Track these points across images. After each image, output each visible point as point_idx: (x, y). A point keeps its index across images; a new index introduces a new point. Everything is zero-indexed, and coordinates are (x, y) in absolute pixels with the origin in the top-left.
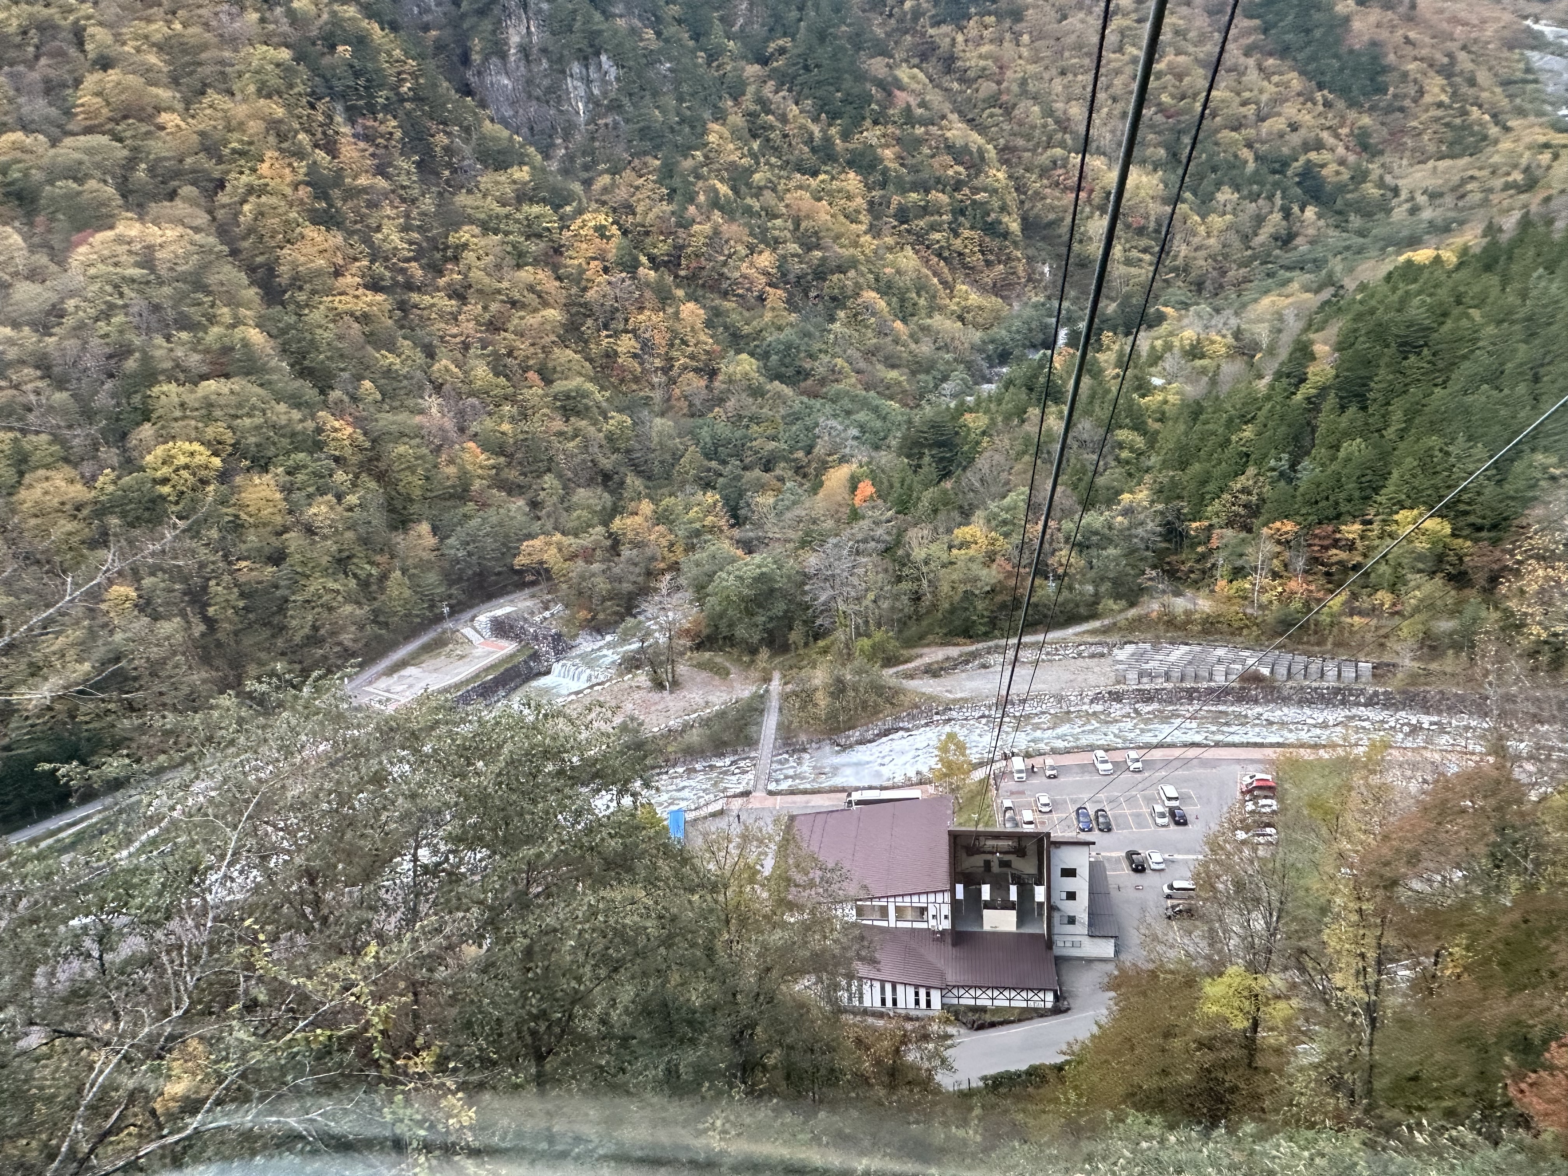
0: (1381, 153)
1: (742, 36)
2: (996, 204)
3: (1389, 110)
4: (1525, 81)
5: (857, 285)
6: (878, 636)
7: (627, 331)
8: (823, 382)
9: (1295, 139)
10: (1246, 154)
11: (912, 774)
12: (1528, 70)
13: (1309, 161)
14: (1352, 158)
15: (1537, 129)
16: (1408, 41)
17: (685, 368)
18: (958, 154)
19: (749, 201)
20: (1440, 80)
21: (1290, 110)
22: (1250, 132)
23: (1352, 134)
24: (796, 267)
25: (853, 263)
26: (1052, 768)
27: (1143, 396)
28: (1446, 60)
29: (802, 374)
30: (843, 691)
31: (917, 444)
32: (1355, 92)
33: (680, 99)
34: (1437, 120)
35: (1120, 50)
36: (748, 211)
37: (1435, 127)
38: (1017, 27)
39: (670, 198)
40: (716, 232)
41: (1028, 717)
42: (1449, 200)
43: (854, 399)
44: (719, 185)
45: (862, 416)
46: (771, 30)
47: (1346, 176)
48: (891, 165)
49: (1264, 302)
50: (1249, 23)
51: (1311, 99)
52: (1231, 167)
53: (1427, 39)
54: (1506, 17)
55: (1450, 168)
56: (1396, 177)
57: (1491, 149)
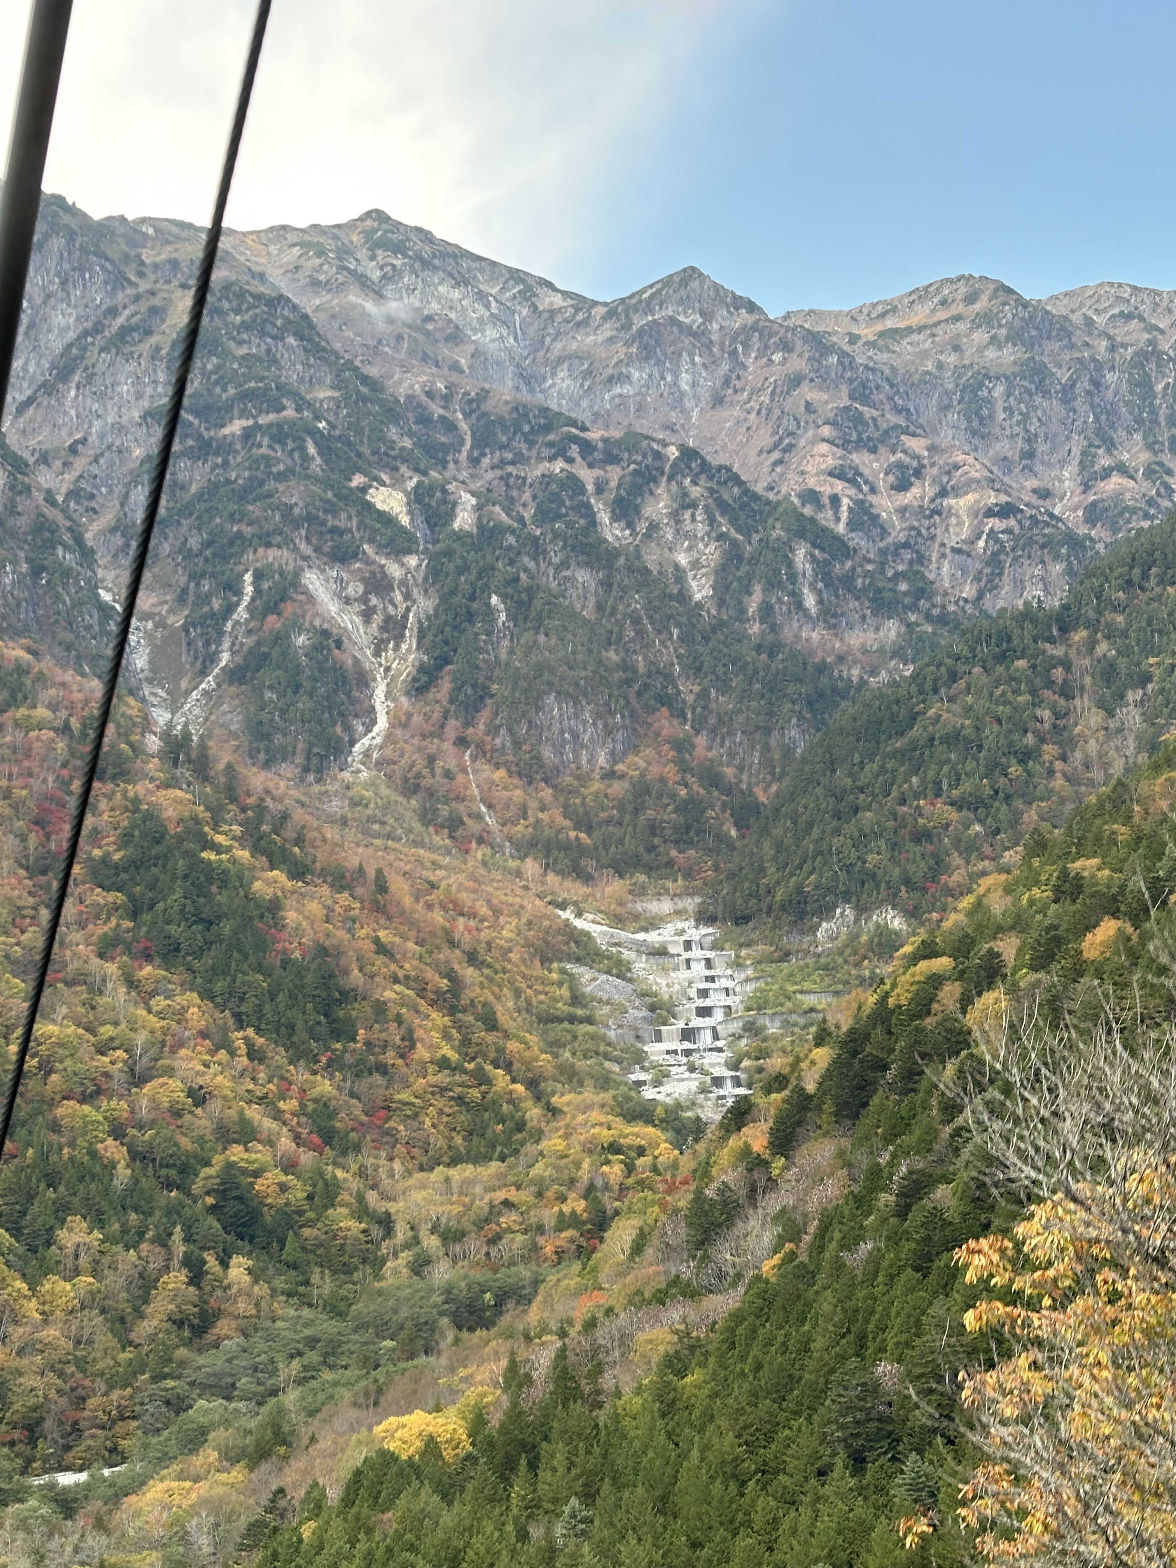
0: (357, 1148)
3: (361, 1070)
4: (572, 1019)
10: (112, 1149)
12: (577, 999)
13: (230, 1166)
14: (306, 1158)
15: (595, 1115)
16: (382, 949)
20: (439, 1018)
21: (189, 1063)
22: (120, 1106)
23: (302, 1111)
28: (444, 983)
32: (301, 1035)
34: (443, 1090)
37: (439, 1102)
42: (474, 1245)
47: (298, 1193)
49: (155, 1490)
50: (99, 897)
51: (225, 1044)
52: (84, 1175)
53: (411, 945)
54: (534, 905)
55: (470, 1182)
56: (385, 1197)
57: (530, 1148)
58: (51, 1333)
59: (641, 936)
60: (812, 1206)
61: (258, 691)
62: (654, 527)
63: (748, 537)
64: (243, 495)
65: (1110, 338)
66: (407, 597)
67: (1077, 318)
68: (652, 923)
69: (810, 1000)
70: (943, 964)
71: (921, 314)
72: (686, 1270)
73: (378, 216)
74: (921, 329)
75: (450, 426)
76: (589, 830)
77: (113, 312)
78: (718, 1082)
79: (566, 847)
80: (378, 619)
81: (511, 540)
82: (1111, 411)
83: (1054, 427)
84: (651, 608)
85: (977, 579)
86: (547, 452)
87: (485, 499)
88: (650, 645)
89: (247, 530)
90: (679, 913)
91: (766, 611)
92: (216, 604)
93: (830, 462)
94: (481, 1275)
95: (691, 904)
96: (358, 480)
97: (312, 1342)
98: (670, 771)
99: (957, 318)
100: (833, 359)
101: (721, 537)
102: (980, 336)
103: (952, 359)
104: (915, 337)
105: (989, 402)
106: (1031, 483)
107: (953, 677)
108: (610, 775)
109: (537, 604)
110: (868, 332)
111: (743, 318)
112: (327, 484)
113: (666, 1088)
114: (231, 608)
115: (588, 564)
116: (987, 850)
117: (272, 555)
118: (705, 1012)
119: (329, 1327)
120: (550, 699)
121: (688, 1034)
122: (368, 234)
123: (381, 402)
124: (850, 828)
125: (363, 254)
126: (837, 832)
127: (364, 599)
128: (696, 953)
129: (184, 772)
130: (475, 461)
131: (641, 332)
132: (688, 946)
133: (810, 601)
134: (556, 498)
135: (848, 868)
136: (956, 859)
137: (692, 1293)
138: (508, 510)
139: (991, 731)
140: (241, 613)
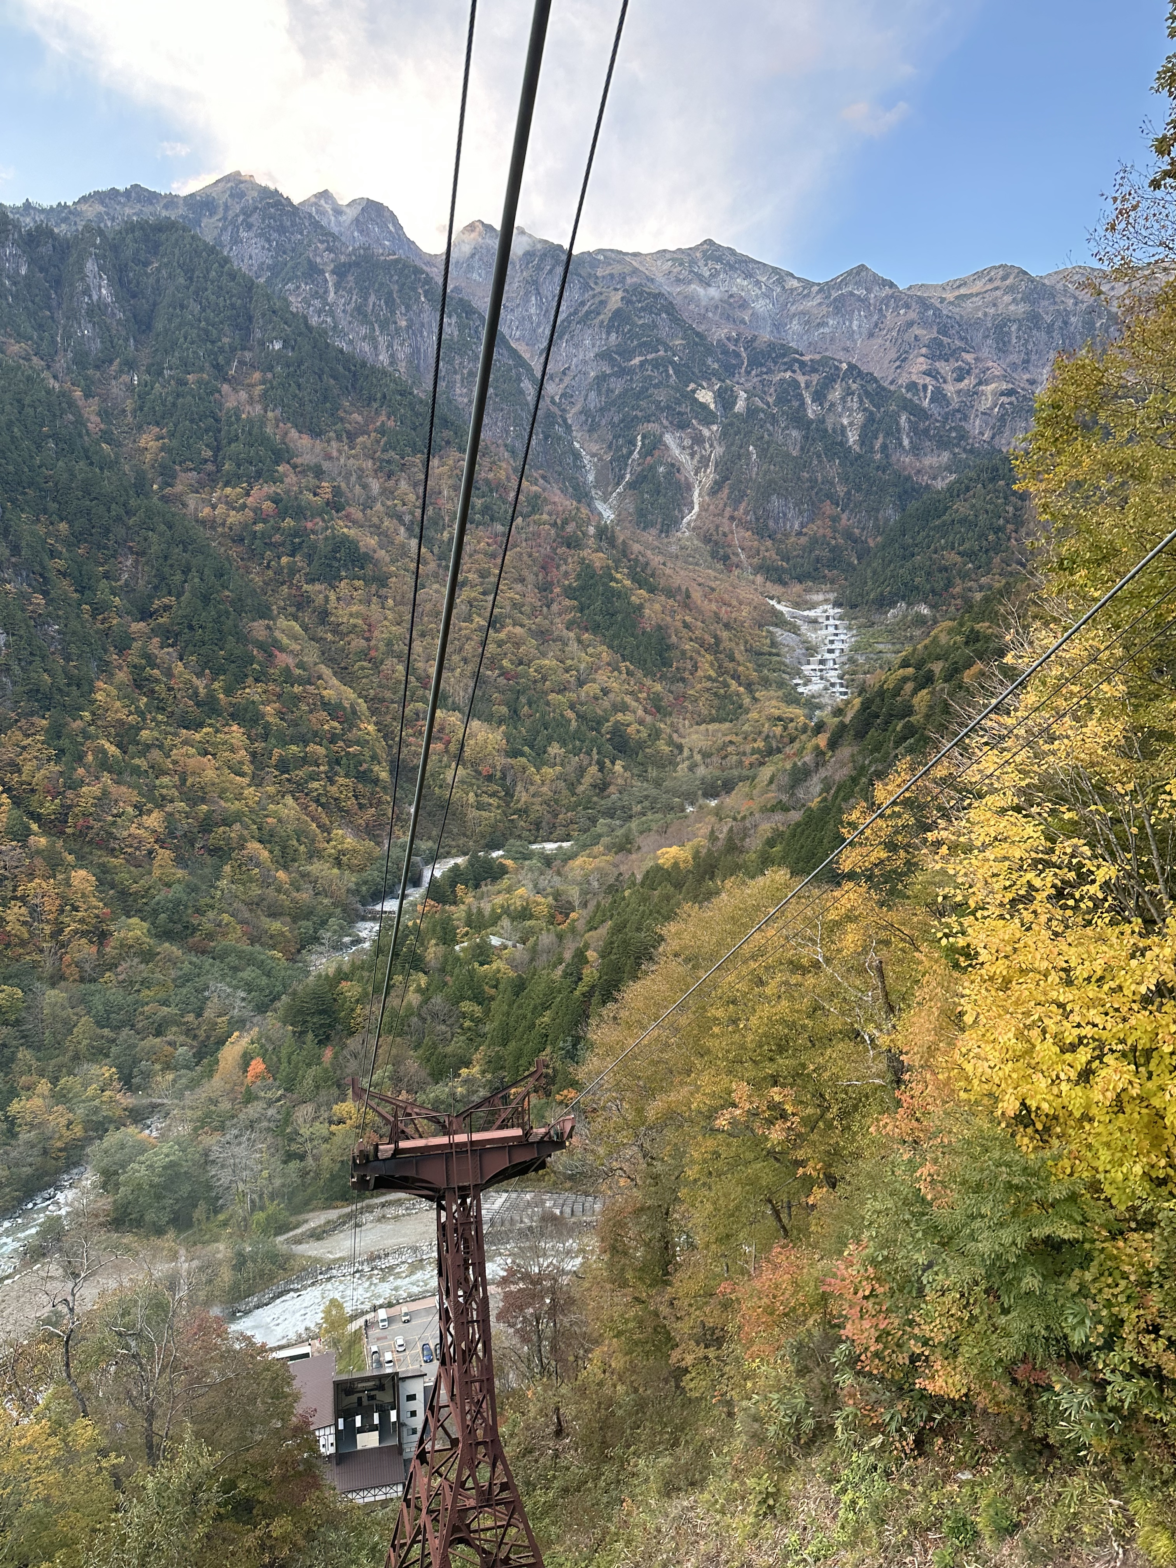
0: (670, 714)
1: (128, 590)
2: (367, 753)
3: (674, 680)
4: (770, 654)
5: (242, 838)
6: (271, 1208)
7: (15, 898)
8: (210, 936)
9: (606, 703)
10: (570, 714)
11: (302, 1330)
12: (773, 644)
13: (617, 722)
14: (649, 719)
15: (774, 702)
16: (686, 626)
17: (76, 931)
18: (333, 709)
19: (137, 761)
20: (709, 657)
21: (602, 677)
22: (573, 696)
23: (648, 698)
24: (184, 825)
25: (238, 817)
26: (406, 1314)
27: (482, 964)
28: (713, 640)
29: (190, 929)
30: (244, 1263)
31: (300, 1012)
32: (649, 665)
33: (68, 659)
34: (708, 690)
35: (469, 619)
36: (136, 771)
37: (707, 695)
38: (383, 591)
39: (58, 759)
40: (105, 793)
41: (391, 1268)
42: (715, 759)
43: (240, 955)
44: (107, 745)
45: (247, 974)
46: (156, 588)
47: (644, 735)
48: (271, 720)
49: (579, 861)
50: (568, 602)
51: (617, 669)
52: (559, 725)
53: (699, 624)
54: (757, 599)
55: (717, 731)
56: (682, 736)
57: (744, 717)
58: (545, 789)
59: (806, 613)
60: (837, 778)
61: (642, 493)
62: (833, 405)
63: (879, 409)
64: (639, 396)
65: (1075, 298)
66: (711, 446)
67: (1059, 286)
68: (813, 606)
69: (881, 647)
70: (911, 670)
71: (978, 287)
72: (784, 798)
73: (709, 242)
74: (977, 295)
75: (737, 355)
76: (788, 560)
77: (583, 303)
78: (833, 685)
79: (776, 569)
80: (697, 457)
81: (762, 415)
82: (1072, 338)
83: (1042, 346)
84: (826, 449)
85: (993, 428)
86: (783, 367)
87: (751, 394)
88: (825, 468)
89: (640, 414)
90: (826, 601)
91: (884, 447)
92: (625, 451)
93: (924, 367)
94: (717, 773)
95: (832, 596)
96: (692, 386)
97: (646, 797)
98: (829, 532)
99: (997, 288)
100: (931, 312)
101: (865, 410)
102: (1007, 298)
103: (992, 311)
104: (974, 299)
105: (1009, 333)
106: (1026, 376)
107: (968, 489)
108: (799, 534)
109: (771, 450)
110: (950, 296)
111: (887, 291)
112: (677, 390)
113: (809, 687)
114: (631, 453)
115: (798, 427)
116: (973, 576)
117: (651, 426)
118: (831, 651)
119: (654, 792)
120: (774, 497)
121: (822, 662)
122: (704, 253)
123: (704, 345)
124: (909, 565)
125: (701, 263)
126: (902, 567)
127: (692, 447)
128: (831, 622)
129: (604, 544)
130: (748, 373)
131: (835, 299)
132: (828, 618)
133: (906, 442)
134: (786, 391)
135: (905, 585)
136: (958, 581)
137: (786, 809)
138: (762, 399)
139: (983, 517)
140: (636, 455)
